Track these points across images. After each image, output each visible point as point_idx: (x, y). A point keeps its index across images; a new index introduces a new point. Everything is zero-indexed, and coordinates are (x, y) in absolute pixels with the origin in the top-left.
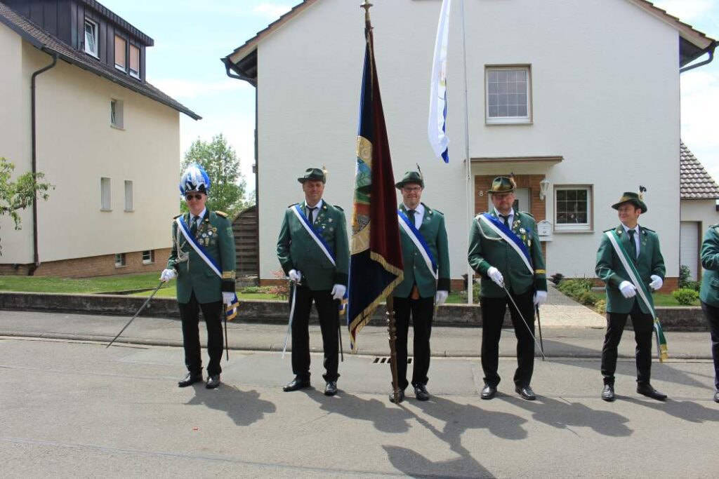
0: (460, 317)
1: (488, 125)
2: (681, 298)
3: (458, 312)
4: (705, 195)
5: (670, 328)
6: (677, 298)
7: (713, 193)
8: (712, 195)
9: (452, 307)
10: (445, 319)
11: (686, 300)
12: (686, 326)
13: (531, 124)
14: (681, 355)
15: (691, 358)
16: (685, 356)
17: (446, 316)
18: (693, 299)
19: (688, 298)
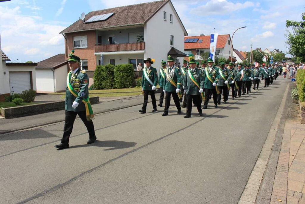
2: (17, 102)
5: (25, 115)
6: (15, 103)
7: (4, 58)
11: (19, 103)
12: (31, 113)
14: (41, 124)
15: (45, 125)
16: (42, 124)
18: (21, 102)
19: (19, 102)
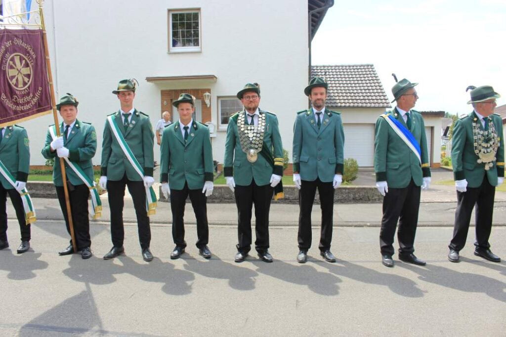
0: (50, 190)
1: (170, 53)
3: (50, 187)
4: (377, 105)
8: (381, 105)
9: (45, 184)
10: (41, 192)
13: (200, 52)
17: (40, 190)
